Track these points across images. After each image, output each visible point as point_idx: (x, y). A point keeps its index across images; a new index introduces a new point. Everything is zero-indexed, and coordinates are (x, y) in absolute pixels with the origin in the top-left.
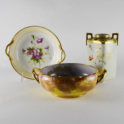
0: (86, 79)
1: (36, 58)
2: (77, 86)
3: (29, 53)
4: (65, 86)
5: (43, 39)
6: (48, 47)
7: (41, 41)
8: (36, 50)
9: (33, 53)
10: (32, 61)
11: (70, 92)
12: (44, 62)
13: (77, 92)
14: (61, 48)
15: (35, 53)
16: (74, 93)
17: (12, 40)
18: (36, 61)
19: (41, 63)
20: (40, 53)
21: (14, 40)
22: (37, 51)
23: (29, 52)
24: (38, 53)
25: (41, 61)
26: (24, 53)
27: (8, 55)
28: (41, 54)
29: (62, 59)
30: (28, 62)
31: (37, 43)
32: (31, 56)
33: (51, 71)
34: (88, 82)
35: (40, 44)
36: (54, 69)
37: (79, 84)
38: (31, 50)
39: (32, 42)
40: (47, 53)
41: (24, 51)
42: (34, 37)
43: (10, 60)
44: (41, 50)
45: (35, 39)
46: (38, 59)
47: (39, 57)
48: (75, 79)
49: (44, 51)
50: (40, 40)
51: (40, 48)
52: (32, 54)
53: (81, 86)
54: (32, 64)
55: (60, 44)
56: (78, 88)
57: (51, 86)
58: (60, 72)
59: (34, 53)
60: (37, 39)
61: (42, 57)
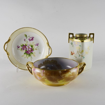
0: (70, 71)
1: (28, 52)
2: (63, 77)
3: (23, 49)
4: (53, 77)
5: (34, 37)
6: (38, 44)
7: (32, 39)
8: (28, 46)
9: (26, 49)
10: (25, 55)
11: (57, 82)
12: (35, 56)
13: (63, 82)
14: (49, 45)
15: (27, 49)
16: (60, 82)
17: (9, 38)
18: (28, 55)
19: (32, 57)
20: (31, 49)
21: (10, 39)
23: (23, 48)
24: (30, 48)
25: (32, 55)
26: (18, 49)
27: (6, 51)
28: (32, 50)
29: (50, 54)
30: (22, 56)
31: (29, 40)
32: (24, 51)
33: (41, 64)
34: (71, 74)
35: (32, 41)
36: (44, 62)
37: (65, 76)
38: (24, 47)
39: (25, 40)
40: (37, 48)
41: (18, 47)
42: (26, 36)
43: (8, 54)
44: (32, 46)
45: (27, 37)
46: (30, 54)
47: (30, 52)
48: (61, 72)
49: (35, 47)
50: (32, 38)
51: (31, 45)
53: (66, 77)
54: (25, 58)
55: (48, 42)
56: (63, 79)
57: (42, 77)
58: (48, 65)
59: (26, 48)
60: (29, 38)
61: (33, 52)
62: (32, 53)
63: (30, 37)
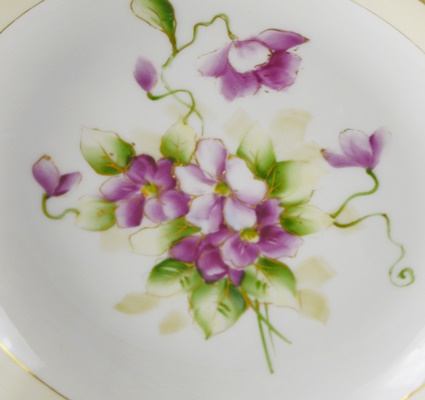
1: (216, 258)
3: (122, 207)
6: (373, 140)
7: (276, 68)
8: (209, 167)
9: (170, 210)
10: (174, 294)
12: (319, 309)
15: (197, 206)
19: (275, 316)
20: (262, 211)
22: (221, 180)
23: (121, 194)
25: (275, 293)
26: (56, 204)
28: (276, 222)
30: (120, 307)
31: (216, 83)
32: (152, 240)
35: (263, 101)
38: (141, 177)
39: (145, 80)
40: (359, 207)
41: (56, 185)
44: (271, 173)
45: (183, 33)
46: (242, 276)
47: (250, 252)
50: (262, 56)
51: (257, 148)
52: (160, 214)
54: (170, 326)
59: (183, 203)
60: (213, 42)
61: (297, 255)
62: (271, 266)
63: (243, 34)
